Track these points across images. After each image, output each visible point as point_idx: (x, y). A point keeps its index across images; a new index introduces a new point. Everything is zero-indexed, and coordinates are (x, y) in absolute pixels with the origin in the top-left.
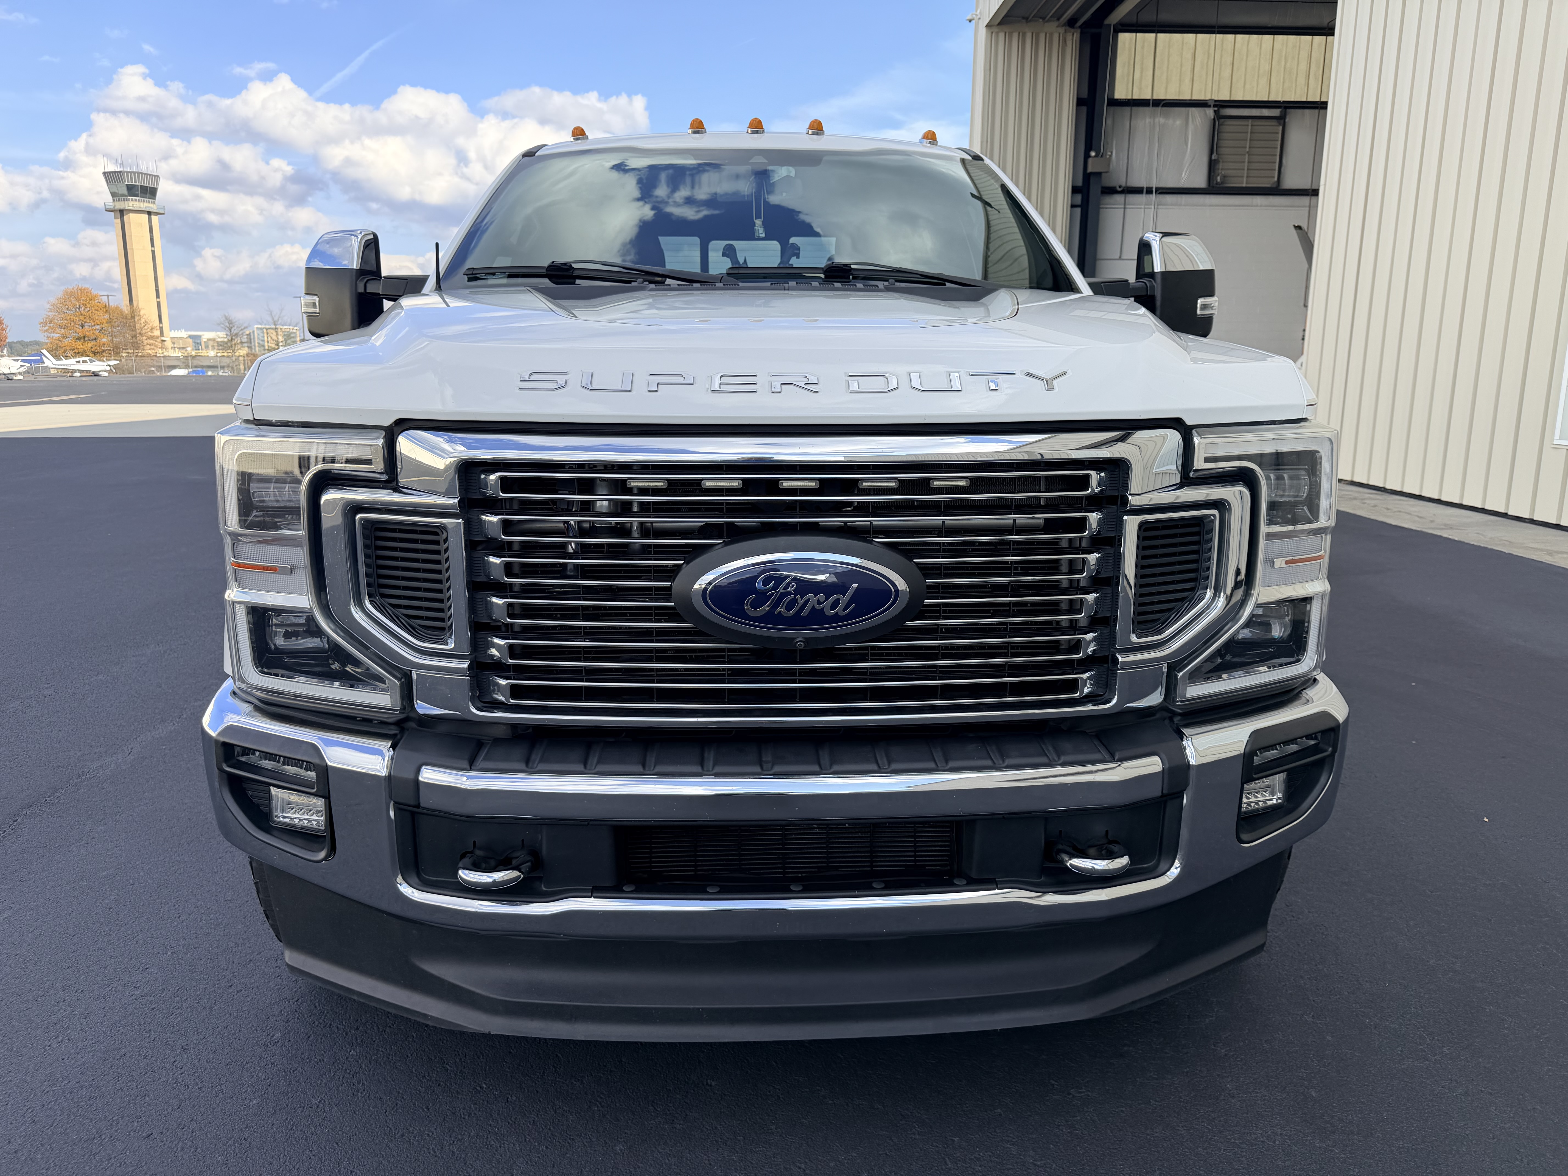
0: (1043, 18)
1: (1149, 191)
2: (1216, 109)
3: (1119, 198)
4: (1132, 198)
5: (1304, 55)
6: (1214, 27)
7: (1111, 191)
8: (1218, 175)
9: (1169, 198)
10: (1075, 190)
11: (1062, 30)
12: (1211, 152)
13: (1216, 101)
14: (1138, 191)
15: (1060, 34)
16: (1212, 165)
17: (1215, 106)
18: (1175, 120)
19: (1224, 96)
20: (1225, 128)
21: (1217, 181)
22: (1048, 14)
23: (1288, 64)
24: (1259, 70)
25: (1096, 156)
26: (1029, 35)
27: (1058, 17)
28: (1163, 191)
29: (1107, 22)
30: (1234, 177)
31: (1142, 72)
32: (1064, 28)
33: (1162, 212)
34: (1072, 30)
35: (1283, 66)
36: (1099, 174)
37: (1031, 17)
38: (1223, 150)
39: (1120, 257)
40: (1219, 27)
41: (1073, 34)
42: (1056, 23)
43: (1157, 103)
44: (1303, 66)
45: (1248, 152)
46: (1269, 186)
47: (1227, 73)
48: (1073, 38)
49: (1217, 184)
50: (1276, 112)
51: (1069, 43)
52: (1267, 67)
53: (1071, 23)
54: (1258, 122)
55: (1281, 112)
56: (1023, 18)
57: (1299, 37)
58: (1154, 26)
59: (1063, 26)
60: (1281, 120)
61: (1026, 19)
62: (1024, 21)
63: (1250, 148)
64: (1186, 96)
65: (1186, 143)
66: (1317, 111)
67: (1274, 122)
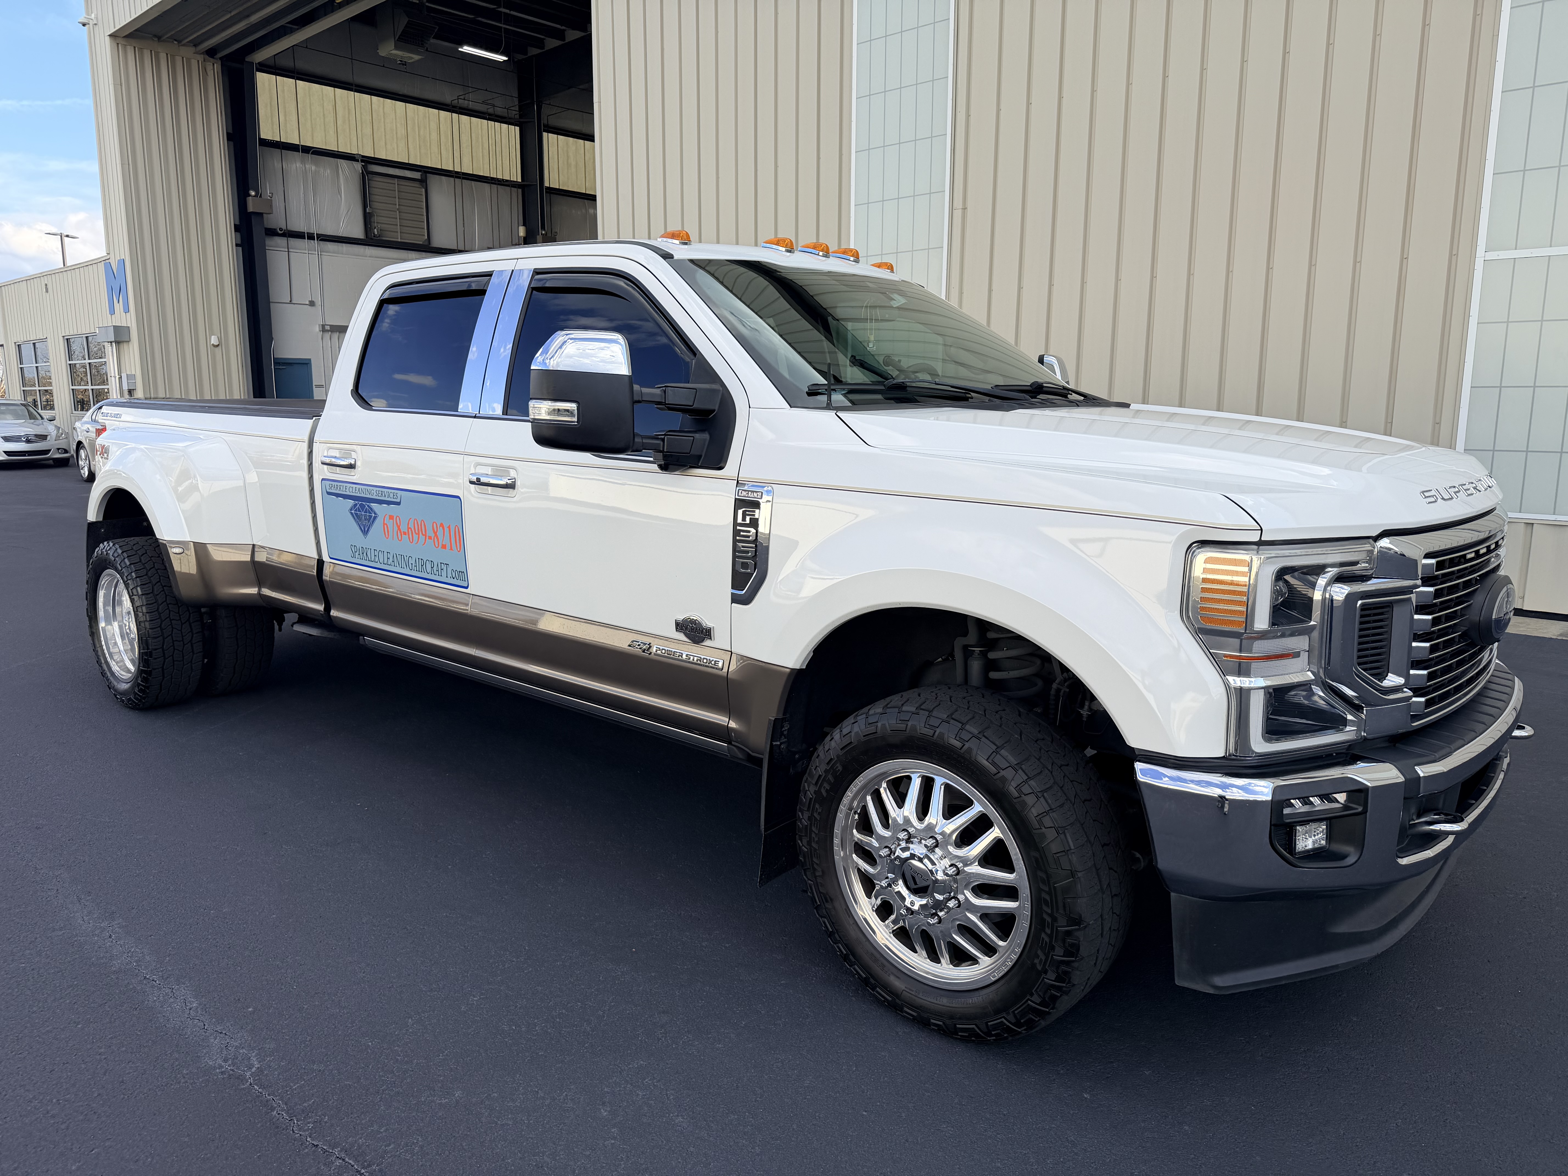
0: (179, 42)
1: (311, 237)
2: (363, 164)
3: (281, 241)
4: (293, 242)
5: (433, 125)
6: (352, 85)
7: (272, 233)
8: (375, 228)
9: (331, 246)
10: (237, 228)
11: (200, 58)
12: (365, 206)
13: (363, 156)
14: (300, 235)
15: (198, 61)
16: (367, 218)
17: (362, 161)
18: (325, 168)
19: (369, 153)
20: (373, 184)
21: (374, 234)
22: (187, 38)
23: (422, 133)
24: (396, 133)
25: (256, 196)
26: (163, 56)
27: (195, 44)
28: (325, 238)
29: (248, 59)
30: (390, 231)
31: (285, 116)
32: (202, 56)
33: (326, 258)
34: (211, 59)
35: (417, 133)
36: (260, 215)
37: (164, 38)
38: (376, 205)
39: (291, 301)
40: (357, 86)
41: (213, 64)
42: (193, 49)
43: (306, 150)
44: (434, 136)
45: (398, 209)
46: (421, 243)
47: (368, 131)
48: (214, 69)
49: (374, 236)
50: (417, 175)
51: (210, 73)
52: (404, 132)
53: (211, 53)
54: (403, 182)
55: (421, 175)
56: (155, 36)
57: (427, 108)
58: (293, 72)
59: (203, 53)
60: (423, 182)
61: (159, 38)
62: (156, 39)
63: (399, 205)
64: (333, 147)
65: (340, 193)
66: (452, 179)
67: (417, 184)
